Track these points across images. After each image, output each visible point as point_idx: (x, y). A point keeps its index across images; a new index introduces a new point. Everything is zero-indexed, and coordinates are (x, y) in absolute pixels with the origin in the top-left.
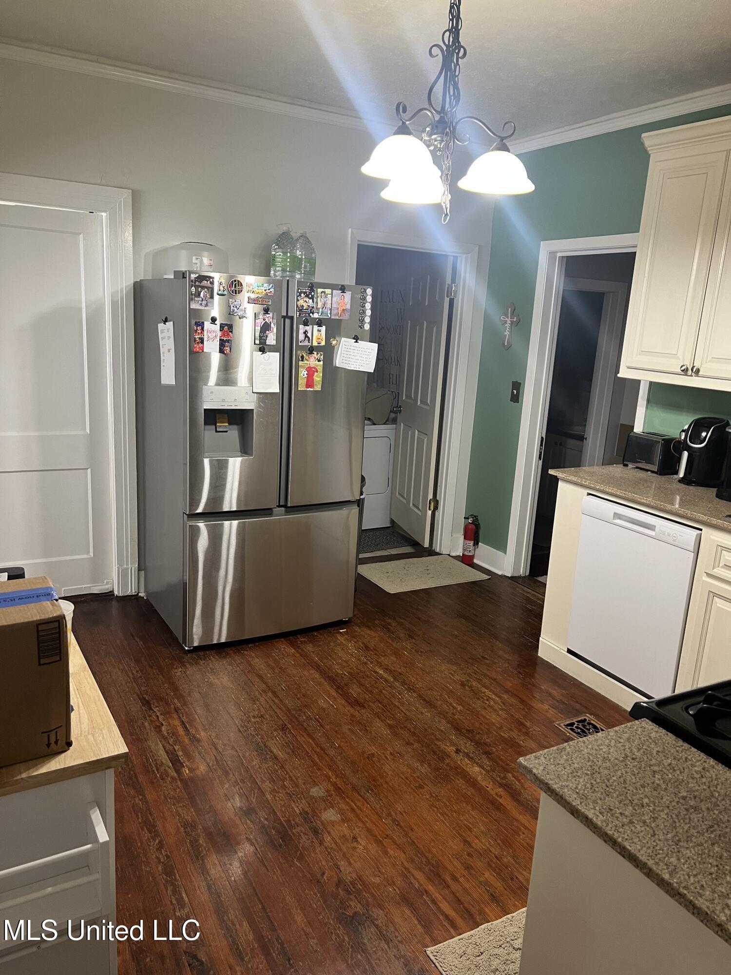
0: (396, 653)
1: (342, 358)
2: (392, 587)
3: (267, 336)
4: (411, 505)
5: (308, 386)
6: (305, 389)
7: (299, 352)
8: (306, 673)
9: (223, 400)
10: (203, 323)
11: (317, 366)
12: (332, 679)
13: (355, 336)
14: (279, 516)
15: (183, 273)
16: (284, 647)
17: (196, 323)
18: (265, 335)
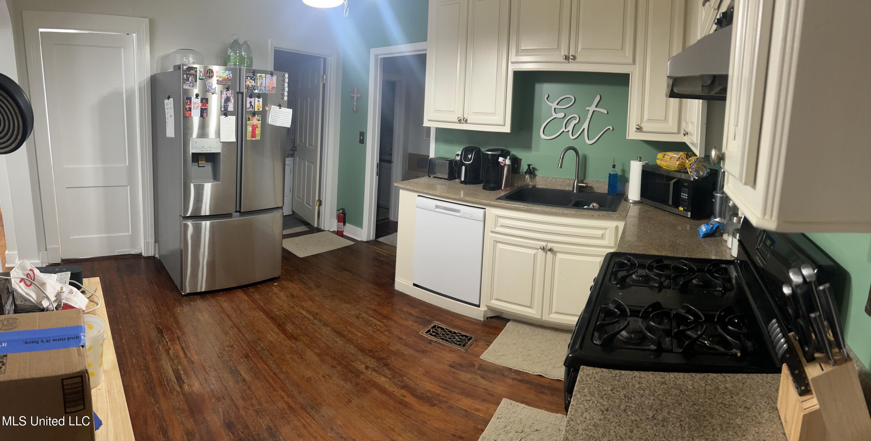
0: (312, 299)
1: (272, 119)
2: (301, 254)
3: (228, 106)
4: (305, 203)
5: (252, 137)
6: (251, 139)
7: (247, 115)
8: (256, 314)
9: (203, 147)
10: (191, 98)
11: (258, 124)
12: (273, 319)
13: (280, 104)
14: (236, 218)
15: (179, 67)
16: (241, 295)
17: (187, 98)
18: (227, 104)
